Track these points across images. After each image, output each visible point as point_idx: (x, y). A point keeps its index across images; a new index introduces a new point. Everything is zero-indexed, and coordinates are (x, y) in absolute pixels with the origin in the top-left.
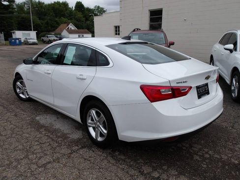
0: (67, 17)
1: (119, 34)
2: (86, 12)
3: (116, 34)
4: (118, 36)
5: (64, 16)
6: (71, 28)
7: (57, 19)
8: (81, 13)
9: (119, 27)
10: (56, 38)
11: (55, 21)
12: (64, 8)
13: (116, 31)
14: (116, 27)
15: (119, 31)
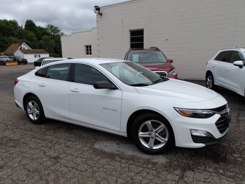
0: (16, 36)
1: (91, 54)
2: (38, 31)
3: (88, 54)
4: (89, 55)
5: (13, 35)
6: (24, 48)
7: (5, 38)
8: (32, 32)
9: (90, 46)
10: (9, 59)
11: (3, 40)
12: (13, 27)
13: (87, 50)
14: (87, 47)
15: (90, 50)
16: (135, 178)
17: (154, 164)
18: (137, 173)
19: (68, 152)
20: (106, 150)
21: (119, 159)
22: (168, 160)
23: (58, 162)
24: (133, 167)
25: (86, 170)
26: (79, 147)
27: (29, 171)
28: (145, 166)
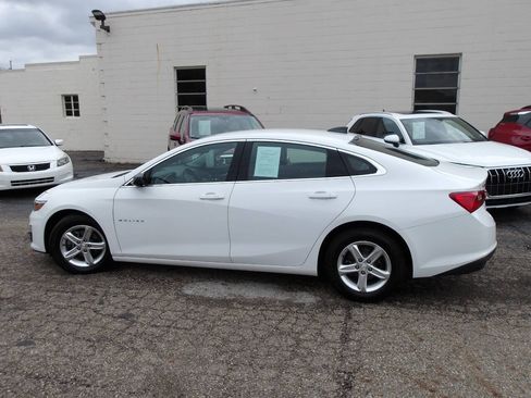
1: (78, 114)
3: (69, 114)
4: (73, 118)
9: (76, 97)
13: (68, 106)
14: (67, 98)
15: (77, 106)
16: (280, 326)
17: (300, 306)
18: (281, 321)
19: (142, 305)
20: (209, 295)
21: (239, 306)
22: (319, 299)
23: (134, 322)
24: (269, 314)
25: (194, 327)
26: (157, 295)
27: (89, 340)
28: (287, 310)
